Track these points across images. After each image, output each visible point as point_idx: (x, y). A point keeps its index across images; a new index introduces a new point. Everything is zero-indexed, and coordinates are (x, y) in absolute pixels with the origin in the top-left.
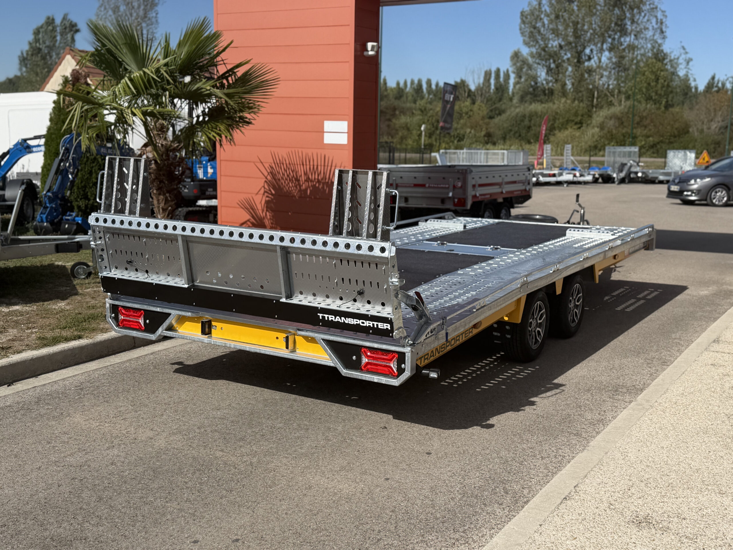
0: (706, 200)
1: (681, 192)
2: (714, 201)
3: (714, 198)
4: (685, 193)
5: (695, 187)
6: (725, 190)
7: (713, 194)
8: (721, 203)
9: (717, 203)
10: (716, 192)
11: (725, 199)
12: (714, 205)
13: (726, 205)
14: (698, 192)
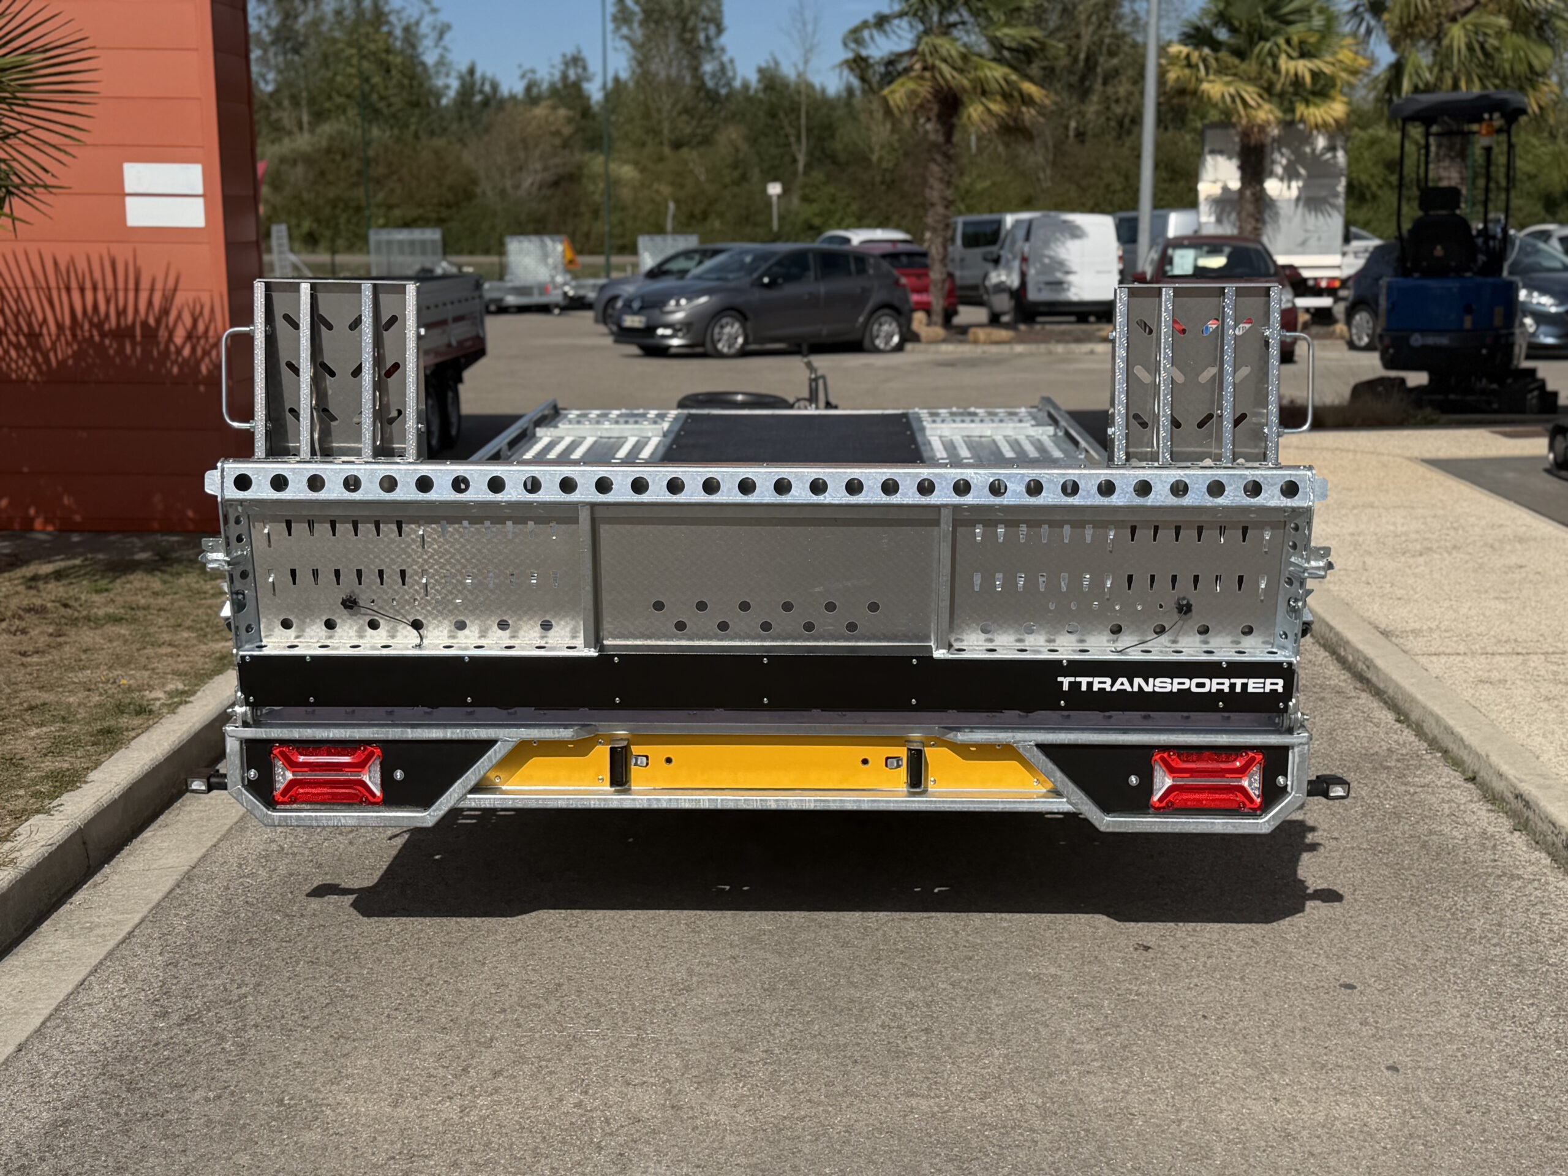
0: (703, 345)
1: (650, 330)
2: (720, 346)
3: (719, 340)
4: (660, 331)
5: (679, 316)
6: (738, 320)
7: (717, 330)
8: (733, 351)
9: (725, 350)
10: (722, 327)
11: (740, 340)
12: (720, 355)
13: (743, 353)
14: (685, 327)
